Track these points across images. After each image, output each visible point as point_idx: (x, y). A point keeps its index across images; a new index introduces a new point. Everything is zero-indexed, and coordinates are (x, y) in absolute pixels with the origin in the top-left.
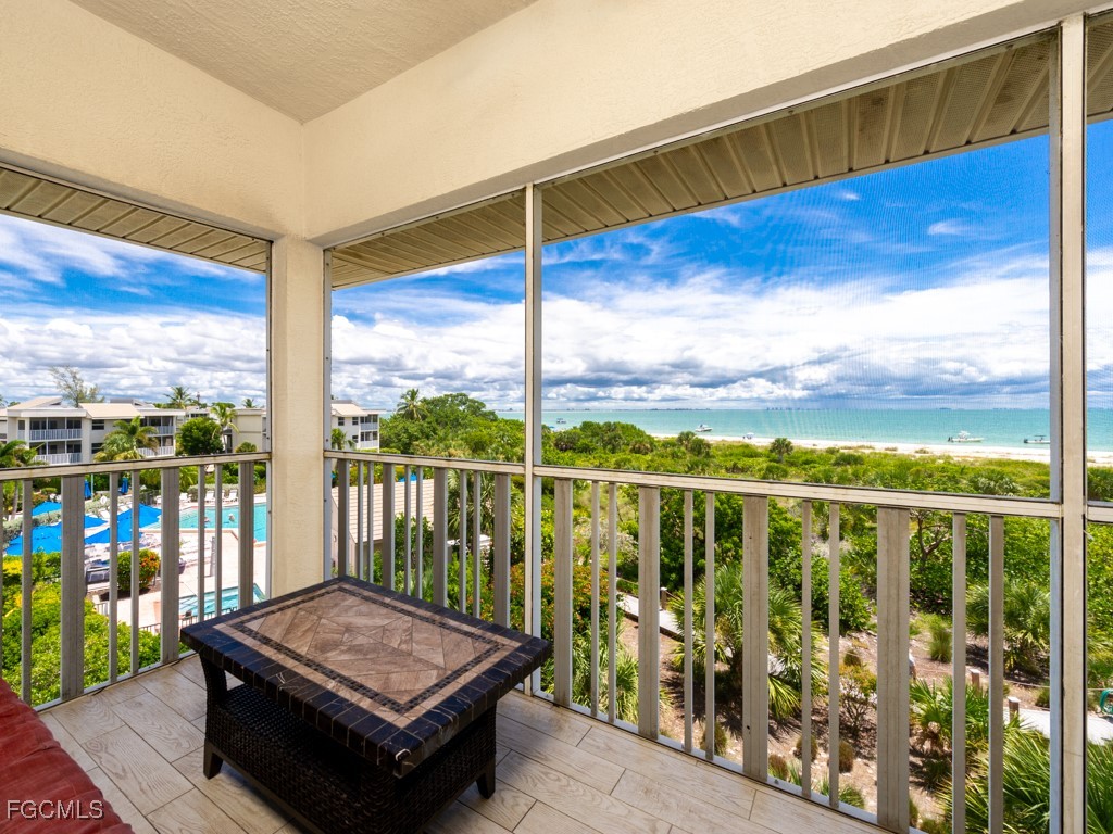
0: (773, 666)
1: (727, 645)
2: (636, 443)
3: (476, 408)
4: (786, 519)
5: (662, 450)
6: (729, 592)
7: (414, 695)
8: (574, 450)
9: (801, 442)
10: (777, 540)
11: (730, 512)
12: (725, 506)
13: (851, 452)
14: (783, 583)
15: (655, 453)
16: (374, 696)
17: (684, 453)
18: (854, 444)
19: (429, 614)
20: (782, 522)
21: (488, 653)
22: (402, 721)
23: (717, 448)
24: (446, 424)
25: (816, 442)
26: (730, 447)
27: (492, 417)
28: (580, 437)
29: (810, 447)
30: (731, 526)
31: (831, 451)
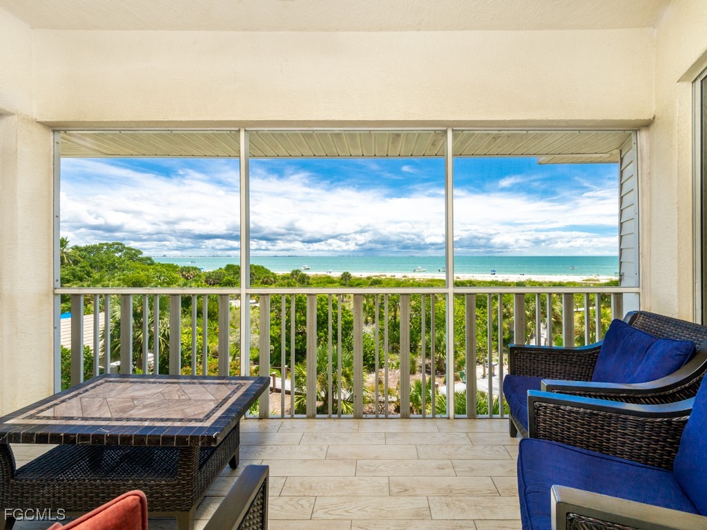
0: (345, 395)
1: (322, 390)
2: (265, 277)
3: (133, 255)
4: (350, 316)
5: (282, 282)
6: (323, 359)
7: (206, 414)
8: (220, 284)
9: (355, 274)
10: (346, 327)
11: (323, 314)
12: (320, 311)
13: (377, 278)
14: (348, 350)
15: (277, 283)
16: (181, 420)
17: (295, 283)
18: (378, 274)
19: (188, 381)
20: (348, 317)
21: (238, 389)
22: (208, 424)
23: (314, 279)
24: (102, 268)
25: (362, 274)
26: (320, 278)
27: (149, 262)
28: (224, 275)
29: (359, 276)
30: (323, 323)
31: (369, 278)
